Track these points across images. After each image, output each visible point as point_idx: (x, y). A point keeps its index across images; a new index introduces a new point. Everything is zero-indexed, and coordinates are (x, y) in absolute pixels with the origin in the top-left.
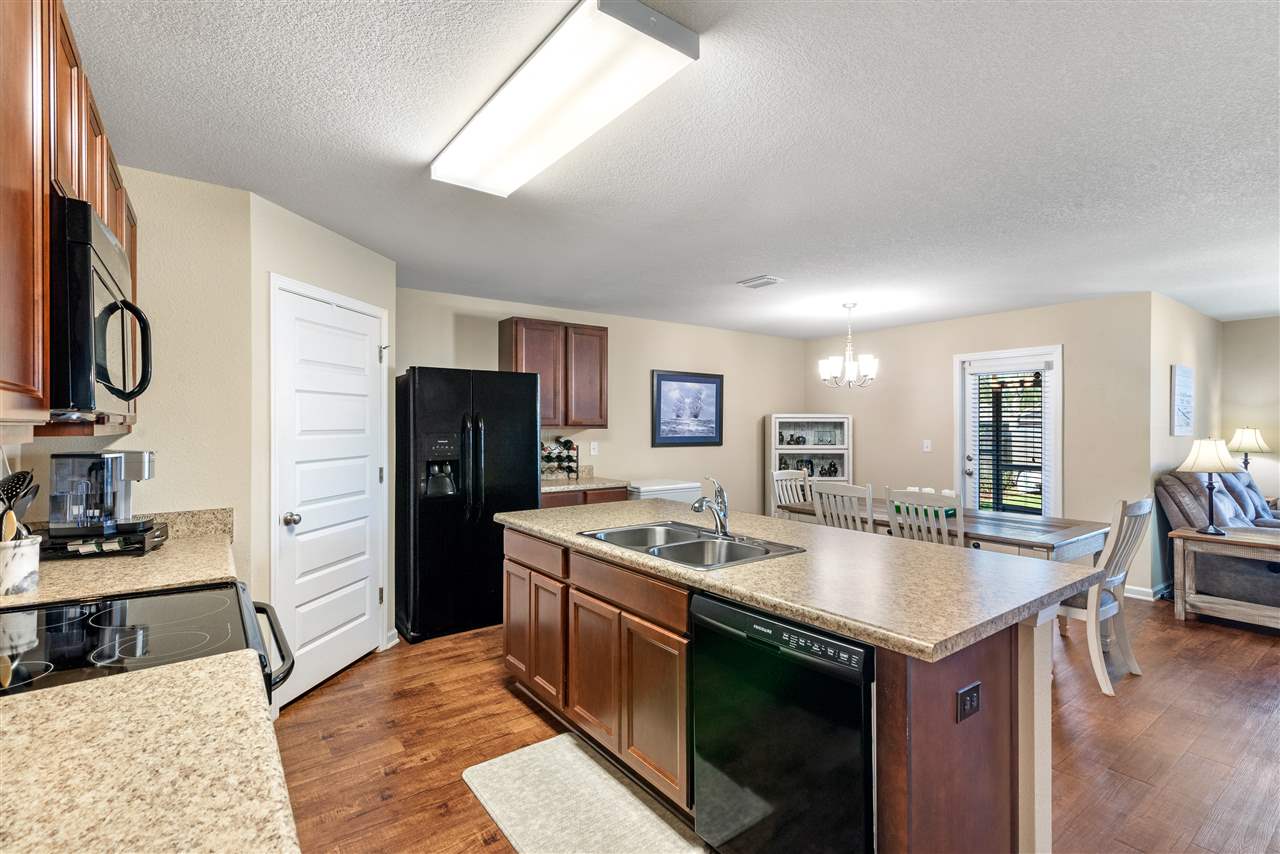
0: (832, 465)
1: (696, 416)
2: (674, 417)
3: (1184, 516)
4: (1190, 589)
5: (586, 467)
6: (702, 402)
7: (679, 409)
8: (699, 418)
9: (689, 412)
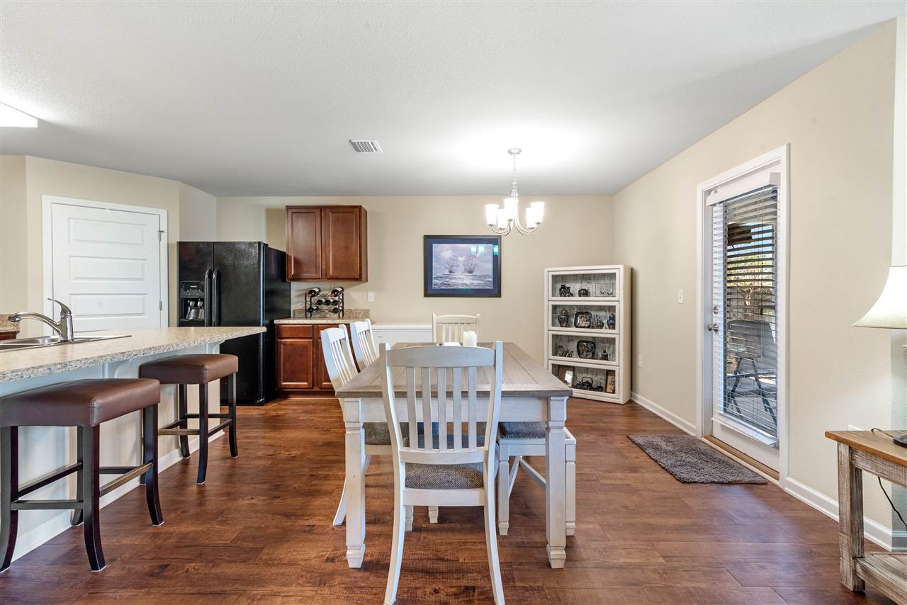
1: (470, 272)
5: (362, 310)
6: (478, 260)
7: (452, 266)
8: (474, 273)
9: (463, 269)
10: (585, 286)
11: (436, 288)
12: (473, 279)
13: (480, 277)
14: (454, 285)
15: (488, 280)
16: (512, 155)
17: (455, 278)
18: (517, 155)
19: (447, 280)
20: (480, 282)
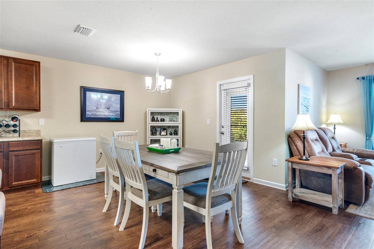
0: (176, 131)
1: (108, 109)
2: (95, 109)
3: (298, 151)
4: (298, 185)
5: (35, 131)
6: (112, 102)
7: (98, 105)
8: (110, 109)
9: (104, 107)
10: (163, 117)
11: (88, 116)
12: (110, 113)
13: (113, 112)
14: (99, 115)
15: (118, 113)
16: (157, 56)
17: (100, 112)
18: (159, 56)
19: (95, 112)
20: (113, 114)
